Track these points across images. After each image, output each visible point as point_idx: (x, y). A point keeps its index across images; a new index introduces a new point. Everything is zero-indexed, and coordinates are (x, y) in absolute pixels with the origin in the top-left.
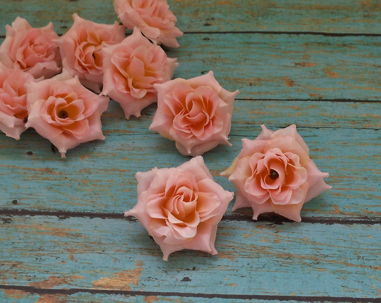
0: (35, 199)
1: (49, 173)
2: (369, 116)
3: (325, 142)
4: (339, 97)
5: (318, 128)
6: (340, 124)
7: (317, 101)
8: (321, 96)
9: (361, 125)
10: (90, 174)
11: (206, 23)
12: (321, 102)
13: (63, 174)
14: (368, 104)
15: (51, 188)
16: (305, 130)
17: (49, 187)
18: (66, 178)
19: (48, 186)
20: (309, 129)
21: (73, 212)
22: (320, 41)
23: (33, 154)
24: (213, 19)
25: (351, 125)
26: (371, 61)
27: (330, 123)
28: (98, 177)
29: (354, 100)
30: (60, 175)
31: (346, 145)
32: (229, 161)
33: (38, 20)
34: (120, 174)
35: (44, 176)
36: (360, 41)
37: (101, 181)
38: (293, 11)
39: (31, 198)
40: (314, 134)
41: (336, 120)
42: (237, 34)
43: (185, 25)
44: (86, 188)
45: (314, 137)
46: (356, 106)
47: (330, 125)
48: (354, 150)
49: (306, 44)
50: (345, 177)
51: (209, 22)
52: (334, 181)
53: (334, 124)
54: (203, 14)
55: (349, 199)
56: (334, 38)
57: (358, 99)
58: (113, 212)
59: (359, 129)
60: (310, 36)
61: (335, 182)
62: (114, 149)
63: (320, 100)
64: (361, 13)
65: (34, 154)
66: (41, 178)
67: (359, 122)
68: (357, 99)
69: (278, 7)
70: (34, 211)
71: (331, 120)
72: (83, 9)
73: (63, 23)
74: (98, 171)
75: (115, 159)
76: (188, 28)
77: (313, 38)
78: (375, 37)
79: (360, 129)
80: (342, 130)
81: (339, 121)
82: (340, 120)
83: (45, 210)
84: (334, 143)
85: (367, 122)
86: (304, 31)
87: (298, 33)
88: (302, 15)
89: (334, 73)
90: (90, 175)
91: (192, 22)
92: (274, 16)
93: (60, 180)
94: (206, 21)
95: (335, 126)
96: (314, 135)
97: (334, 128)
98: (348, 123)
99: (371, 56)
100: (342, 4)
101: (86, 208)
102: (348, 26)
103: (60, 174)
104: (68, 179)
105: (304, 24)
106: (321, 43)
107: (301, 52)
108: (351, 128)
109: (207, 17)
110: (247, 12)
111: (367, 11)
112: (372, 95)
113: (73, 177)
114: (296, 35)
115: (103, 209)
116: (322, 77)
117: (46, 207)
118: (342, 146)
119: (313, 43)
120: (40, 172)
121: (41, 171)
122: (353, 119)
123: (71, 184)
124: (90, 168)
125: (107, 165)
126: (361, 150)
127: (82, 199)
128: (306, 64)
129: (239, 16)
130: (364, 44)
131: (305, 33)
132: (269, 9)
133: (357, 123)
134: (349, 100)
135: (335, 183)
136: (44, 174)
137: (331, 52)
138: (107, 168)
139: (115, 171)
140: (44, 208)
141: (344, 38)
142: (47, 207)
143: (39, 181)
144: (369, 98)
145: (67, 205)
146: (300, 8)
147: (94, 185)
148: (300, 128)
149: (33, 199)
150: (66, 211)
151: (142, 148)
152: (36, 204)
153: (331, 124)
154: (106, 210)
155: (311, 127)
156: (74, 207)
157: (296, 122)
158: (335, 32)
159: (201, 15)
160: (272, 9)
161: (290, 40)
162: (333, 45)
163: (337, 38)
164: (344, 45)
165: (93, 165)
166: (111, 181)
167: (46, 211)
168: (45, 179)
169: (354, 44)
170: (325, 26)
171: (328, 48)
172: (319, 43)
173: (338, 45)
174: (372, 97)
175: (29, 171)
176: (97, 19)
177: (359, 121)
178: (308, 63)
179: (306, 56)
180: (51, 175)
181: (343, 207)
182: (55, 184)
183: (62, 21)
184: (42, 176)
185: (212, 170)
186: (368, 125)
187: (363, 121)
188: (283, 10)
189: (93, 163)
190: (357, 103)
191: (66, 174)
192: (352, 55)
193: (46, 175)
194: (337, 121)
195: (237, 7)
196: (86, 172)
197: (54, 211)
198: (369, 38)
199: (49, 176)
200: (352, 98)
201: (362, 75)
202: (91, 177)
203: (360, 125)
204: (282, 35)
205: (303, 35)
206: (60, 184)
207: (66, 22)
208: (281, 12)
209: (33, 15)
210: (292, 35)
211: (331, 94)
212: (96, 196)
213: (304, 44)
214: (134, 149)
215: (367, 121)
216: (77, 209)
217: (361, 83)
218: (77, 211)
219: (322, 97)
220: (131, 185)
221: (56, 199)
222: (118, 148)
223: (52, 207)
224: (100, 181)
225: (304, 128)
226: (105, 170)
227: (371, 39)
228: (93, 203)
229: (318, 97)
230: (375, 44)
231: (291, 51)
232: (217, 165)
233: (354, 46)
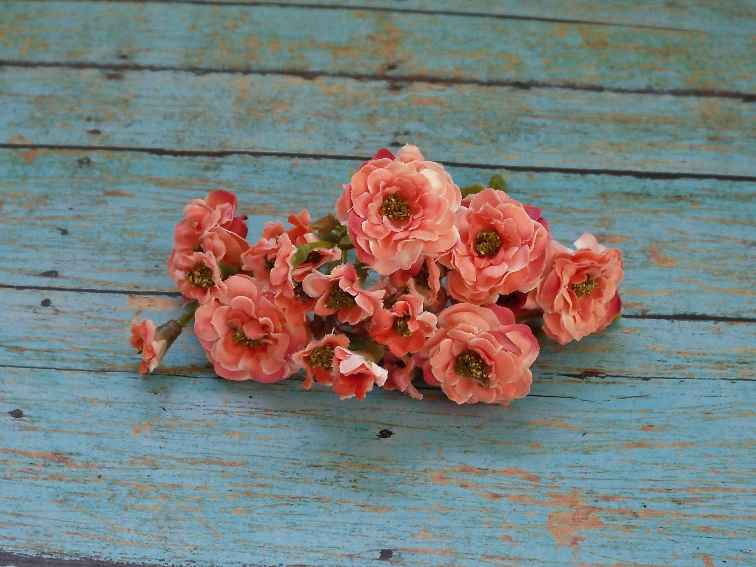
0: (28, 525)
1: (60, 464)
2: (748, 352)
3: (665, 409)
4: (682, 311)
5: (647, 379)
6: (691, 370)
7: (640, 319)
8: (645, 308)
9: (735, 372)
10: (154, 469)
11: (393, 141)
12: (647, 321)
13: (92, 466)
14: (742, 326)
15: (65, 500)
16: (621, 383)
17: (62, 499)
18: (99, 477)
19: (58, 496)
20: (630, 381)
21: (118, 562)
22: (628, 189)
23: (24, 416)
24: (407, 133)
25: (714, 372)
26: (736, 232)
27: (672, 367)
28: (174, 476)
29: (714, 316)
30: (86, 470)
31: (710, 415)
32: (466, 451)
33: (38, 115)
34: (223, 472)
35: (49, 470)
36: (710, 190)
37: (181, 487)
38: (568, 126)
39: (18, 524)
40: (641, 393)
41: (683, 361)
42: (459, 168)
43: (351, 142)
44: (147, 503)
45: (643, 399)
46: (719, 329)
47: (672, 371)
48: (729, 427)
49: (603, 195)
50: (716, 488)
51: (399, 139)
52: (695, 498)
53: (678, 369)
54: (386, 121)
55: (732, 541)
56: (657, 181)
57: (721, 314)
58: (211, 564)
59: (733, 381)
60: (607, 178)
61: (697, 501)
62: (208, 410)
63: (644, 316)
64: (702, 131)
65: (27, 416)
66: (43, 476)
67: (730, 364)
68: (719, 315)
69: (537, 117)
70: (27, 555)
71: (672, 361)
72: (135, 96)
73: (93, 122)
74: (173, 462)
75: (211, 435)
76: (356, 148)
77: (613, 184)
78: (738, 183)
79: (735, 381)
80: (698, 383)
81: (688, 364)
82: (691, 362)
83: (52, 555)
84: (685, 413)
85: (746, 365)
86: (595, 167)
87: (583, 172)
88: (586, 133)
89: (665, 258)
90: (155, 472)
91: (364, 136)
92: (532, 133)
93: (86, 480)
94: (393, 137)
95: (683, 375)
96: (640, 395)
97: (681, 380)
98: (710, 368)
99: (734, 221)
100: (663, 112)
101: (148, 553)
102: (681, 158)
103: (86, 468)
104: (105, 479)
105: (593, 153)
106: (632, 194)
107: (595, 212)
108: (716, 379)
109: (395, 129)
110: (476, 123)
111: (713, 129)
112: (749, 307)
113: (117, 474)
114: (578, 176)
115: (186, 557)
116: (645, 265)
117: (53, 548)
118: (703, 418)
119: (615, 193)
120: (41, 461)
121: (44, 458)
122: (718, 358)
123: (111, 492)
124: (155, 456)
125: (192, 450)
126: (742, 426)
127: (139, 529)
128: (606, 237)
129: (459, 130)
130: (717, 197)
131: (597, 172)
132: (520, 119)
133: (725, 367)
134: (704, 318)
135: (698, 503)
136: (49, 465)
137: (655, 212)
138: (193, 456)
139: (211, 463)
140: (50, 551)
141: (677, 183)
142: (56, 546)
143: (38, 483)
144: (742, 312)
145: (103, 544)
146: (581, 120)
147: (165, 497)
148: (609, 377)
149: (22, 527)
150: (100, 560)
151: (272, 411)
152: (30, 538)
153: (672, 369)
154: (194, 560)
155: (634, 377)
156: (119, 550)
157: (599, 365)
158: (658, 170)
159: (382, 123)
160: (526, 120)
161: (568, 185)
162: (657, 197)
163: (662, 183)
164: (679, 198)
165: (161, 448)
166: (204, 488)
167: (53, 557)
168: (53, 477)
169: (698, 196)
170: (638, 158)
171: (649, 205)
172: (628, 193)
173: (667, 197)
174: (749, 311)
175: (15, 456)
176: (165, 118)
177: (729, 362)
178: (611, 236)
179: (605, 219)
180: (65, 469)
181: (721, 559)
182: (75, 490)
183: (89, 119)
184: (43, 469)
185: (430, 470)
186: (748, 371)
187: (737, 363)
188: (548, 122)
189: (161, 444)
190: (721, 324)
191: (99, 468)
192: (696, 218)
193: (54, 470)
194: (685, 364)
195: (456, 112)
196: (146, 464)
197: (74, 558)
198: (727, 184)
199: (60, 471)
200: (709, 313)
201: (722, 262)
202: (158, 476)
203: (732, 371)
204: (551, 174)
205: (593, 176)
206: (85, 492)
207: (98, 121)
208: (544, 125)
209: (29, 102)
210: (572, 175)
211: (665, 303)
212: (171, 524)
213: (598, 195)
214: (253, 413)
215: (747, 363)
216: (126, 556)
217: (723, 280)
218: (128, 560)
219: (648, 310)
220: (249, 499)
221: (78, 528)
222: (216, 408)
223: (69, 548)
224: (178, 486)
225: (619, 379)
226: (190, 461)
227: (730, 187)
228: (163, 542)
229: (640, 311)
230: (738, 197)
231: (574, 209)
232: (440, 459)
233: (699, 199)
